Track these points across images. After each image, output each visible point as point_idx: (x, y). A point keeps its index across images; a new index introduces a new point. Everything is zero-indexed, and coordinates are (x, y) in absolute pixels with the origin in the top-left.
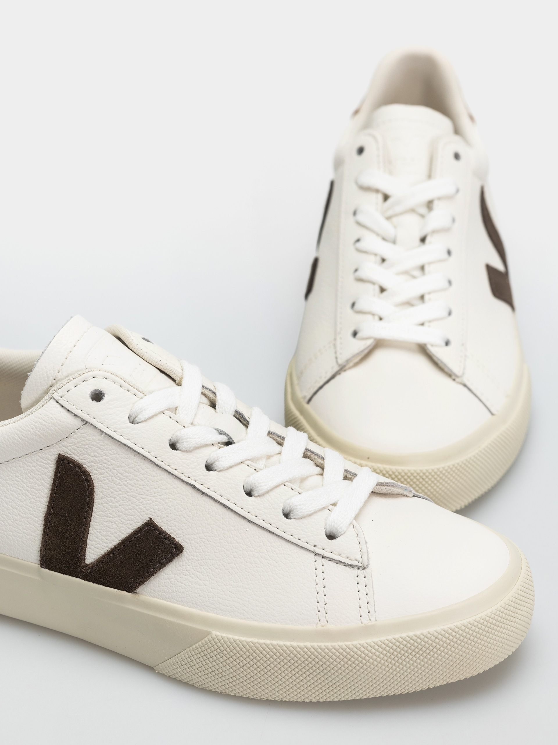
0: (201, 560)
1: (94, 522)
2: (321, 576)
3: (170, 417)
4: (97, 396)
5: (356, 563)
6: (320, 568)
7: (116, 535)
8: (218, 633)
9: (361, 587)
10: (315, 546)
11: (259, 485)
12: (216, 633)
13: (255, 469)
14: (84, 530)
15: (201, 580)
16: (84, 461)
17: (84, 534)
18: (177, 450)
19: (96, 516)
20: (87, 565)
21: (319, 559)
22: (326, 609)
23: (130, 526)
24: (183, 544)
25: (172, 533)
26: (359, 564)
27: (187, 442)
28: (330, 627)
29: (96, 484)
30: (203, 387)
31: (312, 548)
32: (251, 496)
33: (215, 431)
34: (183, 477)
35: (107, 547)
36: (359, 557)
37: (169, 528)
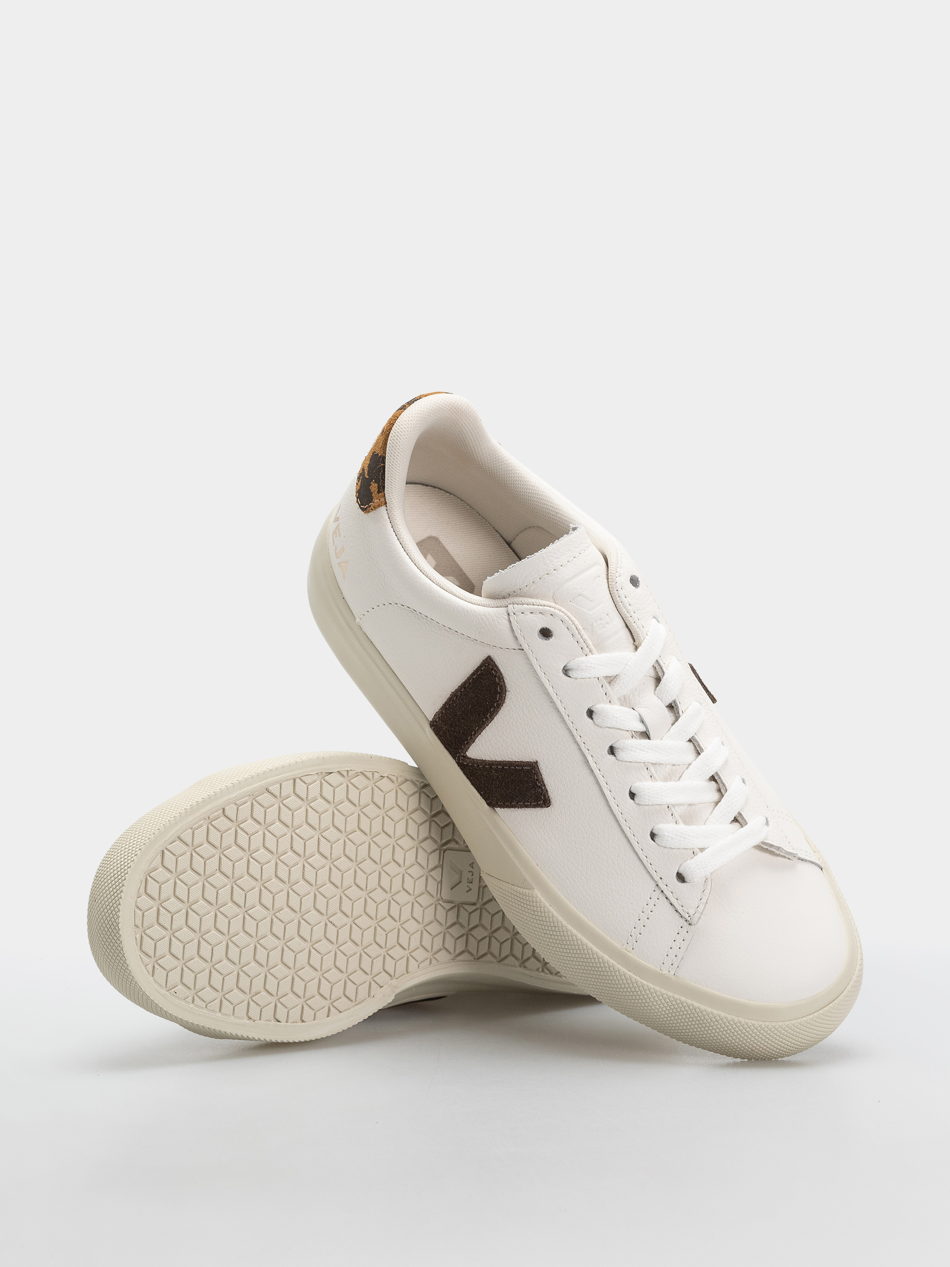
0: (560, 825)
1: (490, 729)
2: (651, 906)
3: (602, 686)
4: (546, 633)
5: (686, 916)
6: (654, 898)
7: (501, 752)
8: (539, 895)
9: (679, 939)
10: (661, 878)
11: (644, 797)
12: (538, 893)
13: (651, 776)
14: (477, 730)
15: (550, 841)
16: (507, 676)
17: (475, 734)
18: (592, 719)
19: (494, 726)
20: (465, 757)
21: (658, 892)
22: (638, 938)
23: (517, 755)
24: (553, 801)
25: (548, 785)
26: (689, 919)
27: (602, 719)
28: (632, 955)
29: (507, 701)
30: (657, 661)
31: (657, 878)
32: (632, 799)
33: (638, 717)
34: (582, 746)
35: (490, 757)
36: (692, 912)
37: (548, 779)
